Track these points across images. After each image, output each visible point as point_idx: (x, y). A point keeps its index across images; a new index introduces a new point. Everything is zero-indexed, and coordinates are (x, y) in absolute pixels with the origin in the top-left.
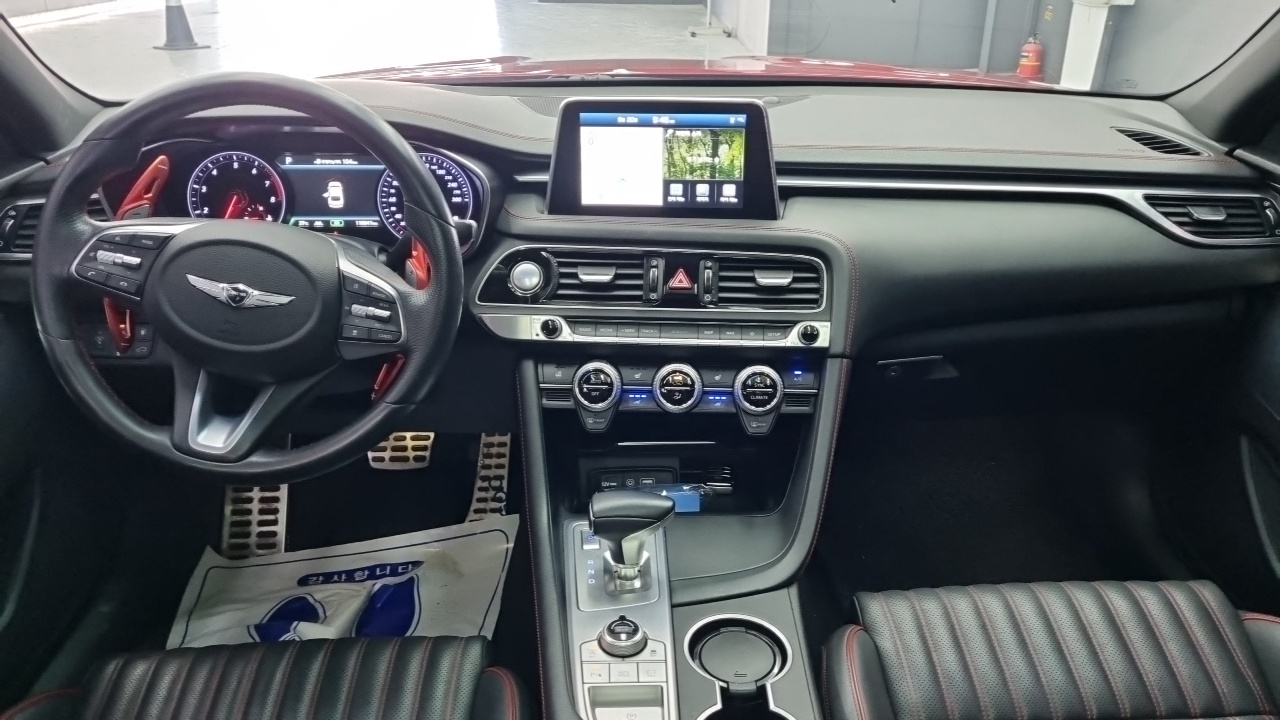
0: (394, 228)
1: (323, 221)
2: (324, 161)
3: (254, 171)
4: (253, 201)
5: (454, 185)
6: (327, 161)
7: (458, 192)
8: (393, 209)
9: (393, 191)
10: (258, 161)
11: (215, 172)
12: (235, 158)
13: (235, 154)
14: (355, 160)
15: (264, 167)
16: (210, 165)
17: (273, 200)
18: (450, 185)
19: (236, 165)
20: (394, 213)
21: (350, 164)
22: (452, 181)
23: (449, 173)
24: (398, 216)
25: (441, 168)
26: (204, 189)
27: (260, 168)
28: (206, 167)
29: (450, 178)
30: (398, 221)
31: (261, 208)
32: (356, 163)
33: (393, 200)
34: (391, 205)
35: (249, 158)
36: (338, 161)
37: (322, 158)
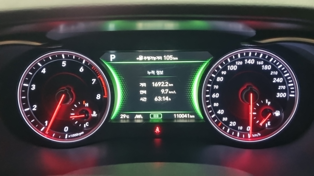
0: (217, 123)
1: (142, 114)
2: (145, 58)
3: (82, 70)
4: (80, 98)
5: (280, 80)
6: (149, 58)
7: (284, 87)
8: (216, 105)
9: (216, 87)
10: (85, 59)
11: (44, 71)
12: (63, 57)
13: (63, 53)
14: (174, 56)
15: (91, 66)
16: (39, 64)
17: (98, 97)
18: (275, 80)
19: (64, 64)
20: (216, 109)
21: (170, 59)
22: (277, 77)
23: (274, 69)
24: (221, 112)
25: (266, 63)
26: (34, 87)
27: (88, 67)
28: (36, 66)
29: (276, 73)
30: (221, 117)
31: (87, 105)
32: (177, 58)
33: (216, 96)
34: (215, 100)
35: (77, 58)
36: (160, 58)
37: (144, 55)
